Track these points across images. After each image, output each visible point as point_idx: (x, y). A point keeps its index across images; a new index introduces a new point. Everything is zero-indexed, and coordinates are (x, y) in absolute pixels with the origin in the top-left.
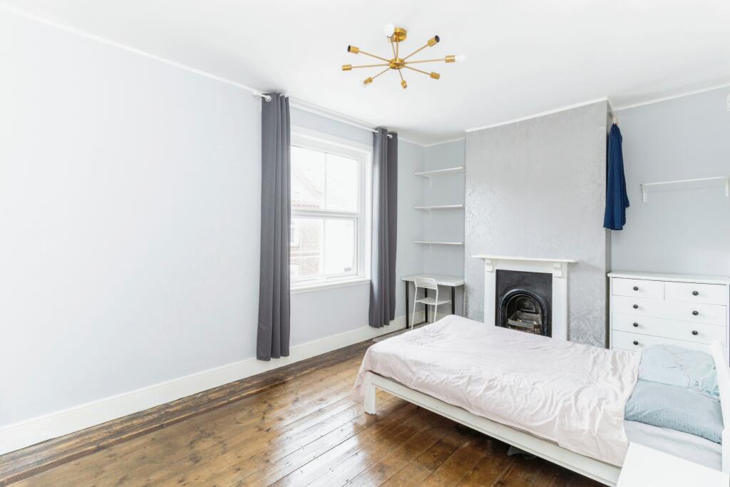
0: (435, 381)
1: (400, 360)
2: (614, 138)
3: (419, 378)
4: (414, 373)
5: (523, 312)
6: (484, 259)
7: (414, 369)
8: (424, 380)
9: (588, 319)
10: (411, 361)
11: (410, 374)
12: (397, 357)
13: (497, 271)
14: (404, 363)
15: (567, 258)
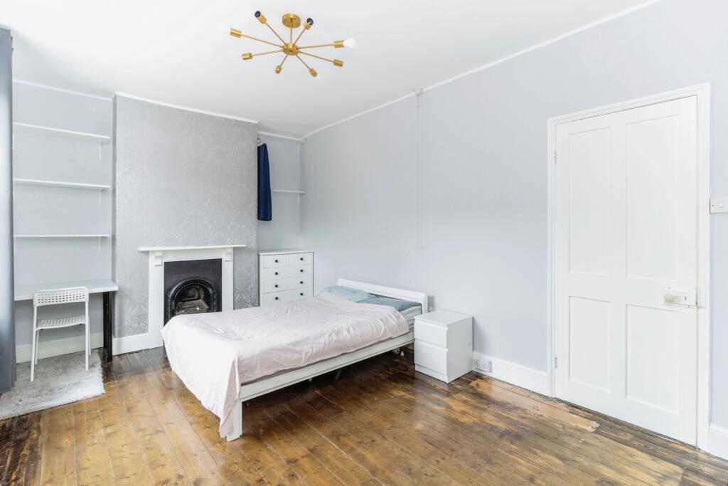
0: (320, 347)
1: (280, 350)
2: (262, 152)
3: (307, 353)
4: (300, 353)
5: (185, 301)
6: (147, 252)
7: (298, 349)
8: (312, 352)
9: (248, 291)
10: (288, 345)
11: (296, 356)
12: (274, 349)
13: (166, 264)
14: (284, 350)
15: (232, 244)
